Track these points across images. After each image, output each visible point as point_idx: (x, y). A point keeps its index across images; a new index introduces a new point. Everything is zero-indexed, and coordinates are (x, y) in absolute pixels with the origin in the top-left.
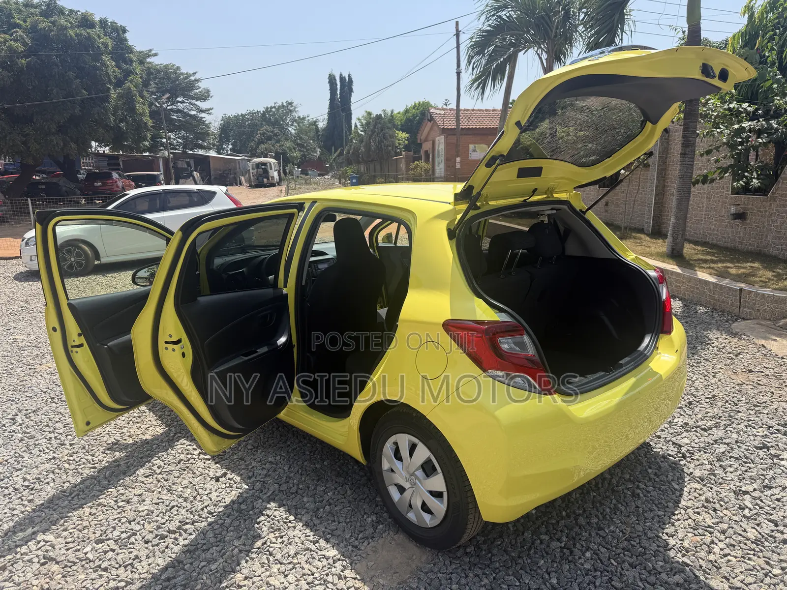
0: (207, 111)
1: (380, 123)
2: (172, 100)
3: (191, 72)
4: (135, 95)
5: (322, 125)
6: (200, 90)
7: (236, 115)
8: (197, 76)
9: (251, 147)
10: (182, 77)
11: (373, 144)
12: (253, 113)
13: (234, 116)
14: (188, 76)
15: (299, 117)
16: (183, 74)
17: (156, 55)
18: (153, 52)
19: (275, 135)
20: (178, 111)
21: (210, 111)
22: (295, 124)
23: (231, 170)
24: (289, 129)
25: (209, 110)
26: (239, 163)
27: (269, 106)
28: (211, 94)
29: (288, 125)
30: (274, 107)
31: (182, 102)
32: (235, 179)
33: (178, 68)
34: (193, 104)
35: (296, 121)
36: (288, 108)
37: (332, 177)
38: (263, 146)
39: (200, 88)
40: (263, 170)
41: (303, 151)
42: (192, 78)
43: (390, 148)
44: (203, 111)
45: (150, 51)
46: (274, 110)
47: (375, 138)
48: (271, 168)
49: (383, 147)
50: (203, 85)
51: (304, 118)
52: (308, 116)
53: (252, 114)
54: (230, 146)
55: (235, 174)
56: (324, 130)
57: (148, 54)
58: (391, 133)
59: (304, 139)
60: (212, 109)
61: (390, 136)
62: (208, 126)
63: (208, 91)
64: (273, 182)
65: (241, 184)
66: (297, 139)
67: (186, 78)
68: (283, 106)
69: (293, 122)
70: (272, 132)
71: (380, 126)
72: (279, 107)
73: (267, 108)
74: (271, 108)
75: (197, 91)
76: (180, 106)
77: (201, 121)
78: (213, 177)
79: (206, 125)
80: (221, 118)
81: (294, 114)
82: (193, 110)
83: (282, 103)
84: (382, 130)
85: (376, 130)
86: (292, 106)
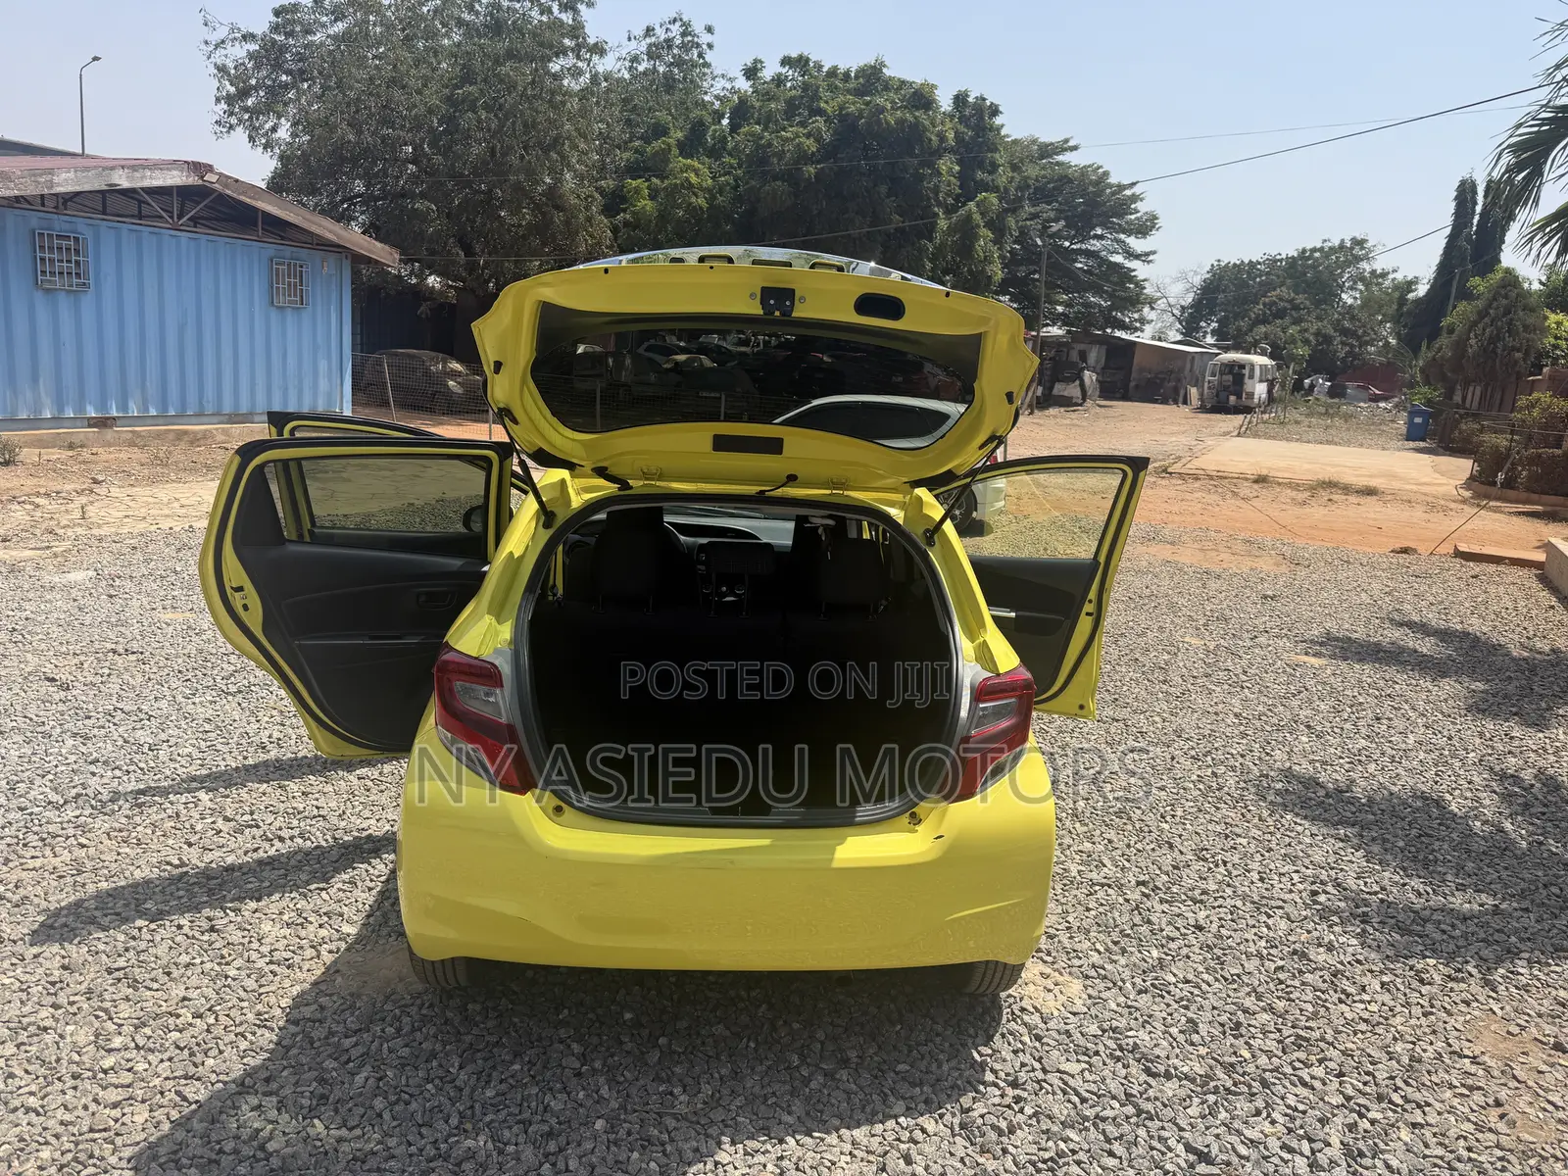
0: (1144, 257)
1: (1506, 297)
2: (1082, 231)
3: (1126, 182)
4: (978, 226)
5: (1422, 290)
6: (1138, 215)
7: (1238, 262)
8: (1137, 190)
9: (1239, 329)
10: (1108, 191)
11: (1473, 342)
12: (1276, 261)
13: (1235, 264)
14: (1121, 187)
15: (1373, 272)
16: (1110, 186)
17: (1075, 148)
18: (1071, 144)
19: (1296, 308)
20: (1088, 254)
21: (1151, 258)
22: (1360, 286)
23: (1172, 372)
24: (1344, 296)
25: (1147, 254)
26: (1193, 358)
27: (1309, 247)
28: (1160, 222)
29: (1341, 287)
30: (1321, 250)
31: (1100, 237)
32: (1176, 390)
33: (1106, 174)
34: (1119, 241)
35: (1362, 279)
36: (1353, 251)
37: (1396, 406)
38: (1263, 329)
39: (1137, 212)
41: (1352, 346)
42: (1128, 192)
43: (1518, 355)
44: (1137, 257)
45: (1066, 141)
46: (1317, 255)
47: (1484, 330)
48: (1251, 377)
49: (1499, 351)
50: (1143, 207)
51: (1384, 275)
52: (1394, 271)
53: (1273, 262)
54: (1215, 325)
55: (1179, 380)
56: (1418, 301)
57: (1064, 147)
58: (1530, 321)
59: (1359, 320)
60: (1154, 253)
61: (1526, 328)
62: (1139, 285)
63: (1154, 218)
64: (1248, 403)
65: (1185, 402)
66: (1344, 318)
67: (1113, 194)
68: (1342, 246)
69: (1355, 283)
70: (1291, 301)
71: (1504, 302)
72: (1330, 248)
73: (1304, 251)
74: (1314, 250)
75: (1133, 217)
76: (1095, 245)
77: (1126, 275)
78: (1132, 384)
79: (1137, 284)
80: (1208, 268)
81: (1365, 265)
82: (1118, 253)
83: (1343, 241)
84: (1507, 312)
85: (1491, 311)
86: (1362, 248)
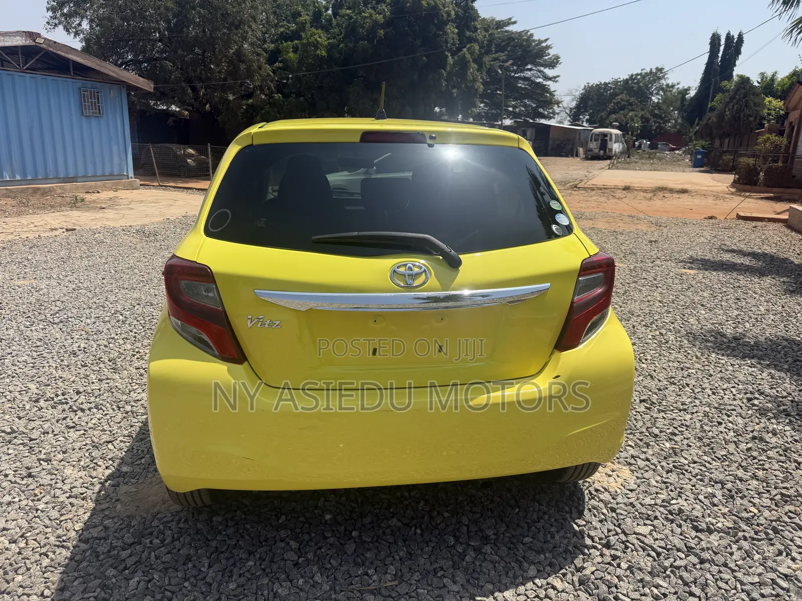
0: (554, 79)
1: (744, 88)
2: (521, 68)
3: (543, 39)
5: (692, 93)
6: (550, 56)
7: (598, 83)
8: (548, 43)
9: (601, 117)
10: (533, 44)
11: (728, 113)
12: (618, 82)
13: (597, 85)
14: (540, 42)
15: (667, 85)
16: (534, 41)
17: (515, 23)
18: (512, 20)
19: (631, 104)
20: (526, 79)
21: (557, 79)
22: (661, 93)
23: (569, 140)
24: (653, 98)
25: (555, 77)
26: (580, 133)
27: (635, 73)
28: (561, 60)
29: (652, 94)
30: (641, 74)
31: (530, 70)
32: (572, 150)
33: (532, 35)
34: (540, 71)
35: (662, 89)
36: (657, 74)
37: (684, 152)
38: (614, 116)
39: (549, 55)
40: (604, 140)
41: (659, 123)
42: (544, 45)
43: (752, 119)
44: (550, 79)
45: (510, 19)
46: (639, 77)
47: (733, 106)
48: (611, 140)
49: (742, 117)
50: (552, 52)
51: (673, 86)
52: (678, 84)
53: (616, 82)
54: (587, 117)
55: (573, 144)
56: (692, 99)
57: (509, 22)
58: (757, 100)
59: (663, 110)
60: (558, 76)
61: (755, 104)
62: (552, 94)
63: (557, 58)
64: (610, 154)
65: (577, 156)
66: (655, 109)
67: (537, 45)
68: (651, 72)
69: (658, 91)
70: (628, 101)
71: (743, 91)
72: (646, 73)
73: (632, 75)
74: (637, 75)
75: (547, 58)
76: (528, 74)
77: (545, 89)
78: (549, 148)
79: (551, 93)
80: (583, 87)
81: (663, 82)
82: (540, 78)
83: (651, 69)
84: (745, 97)
85: (737, 97)
86: (662, 73)
